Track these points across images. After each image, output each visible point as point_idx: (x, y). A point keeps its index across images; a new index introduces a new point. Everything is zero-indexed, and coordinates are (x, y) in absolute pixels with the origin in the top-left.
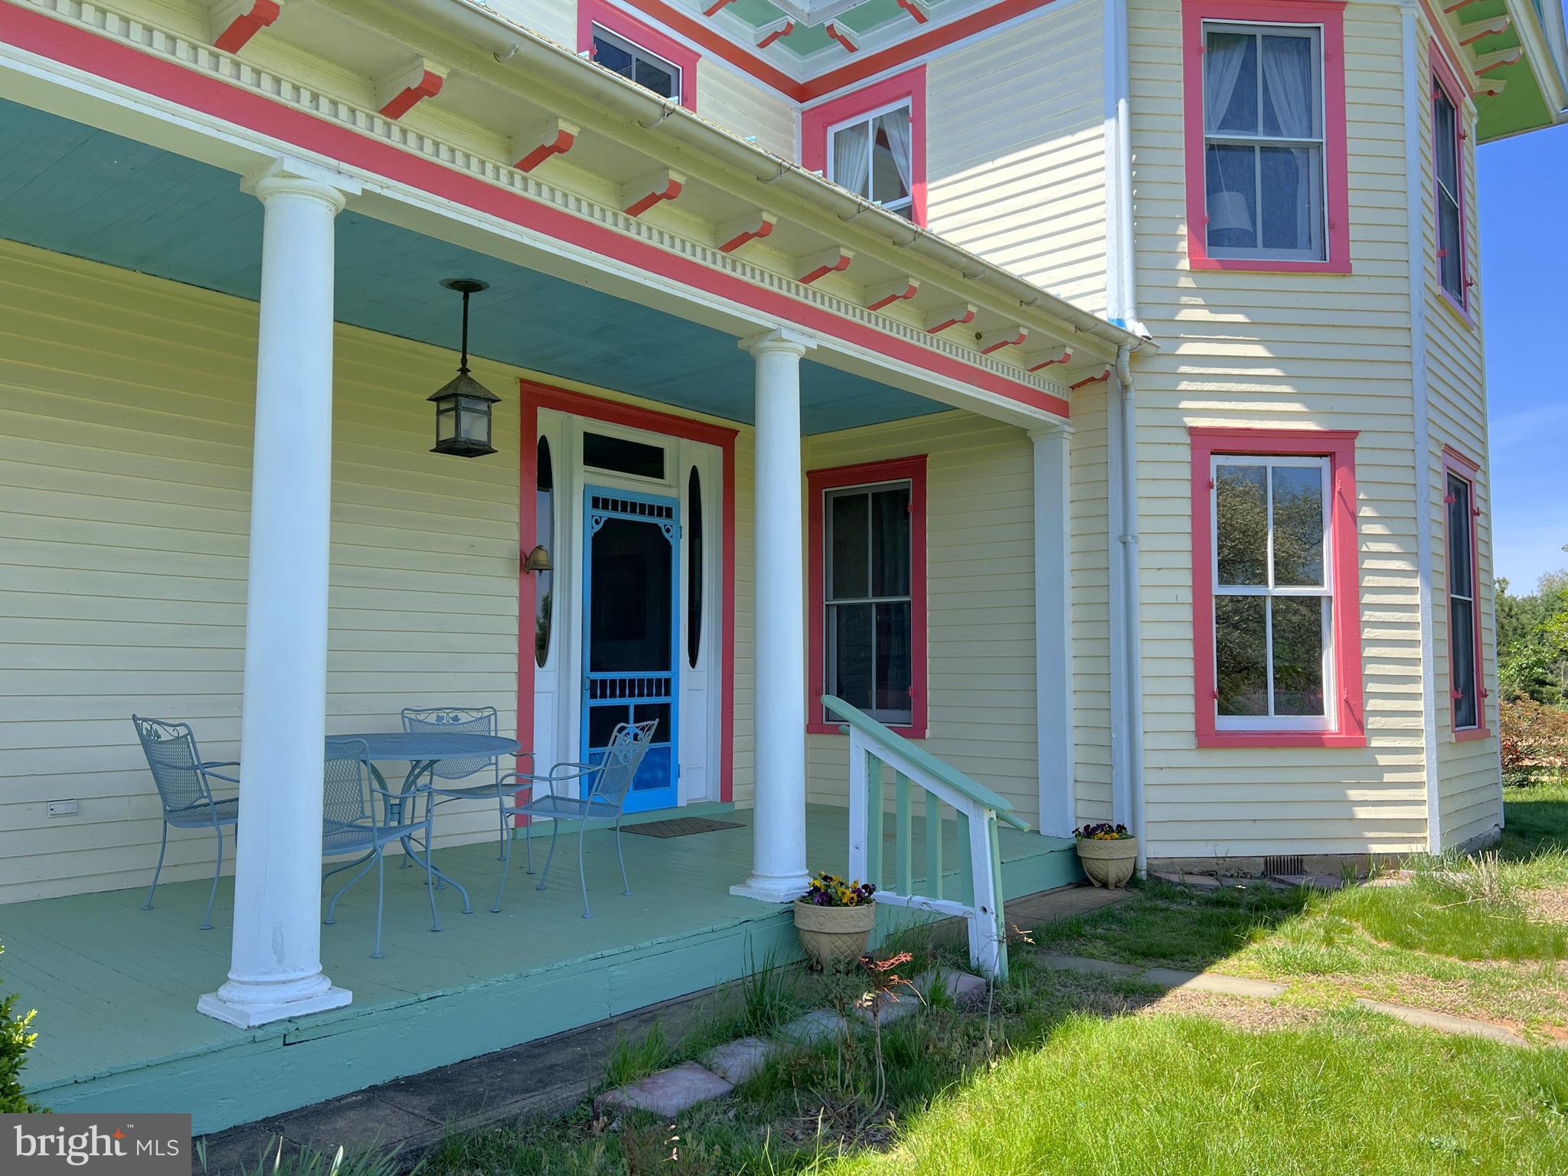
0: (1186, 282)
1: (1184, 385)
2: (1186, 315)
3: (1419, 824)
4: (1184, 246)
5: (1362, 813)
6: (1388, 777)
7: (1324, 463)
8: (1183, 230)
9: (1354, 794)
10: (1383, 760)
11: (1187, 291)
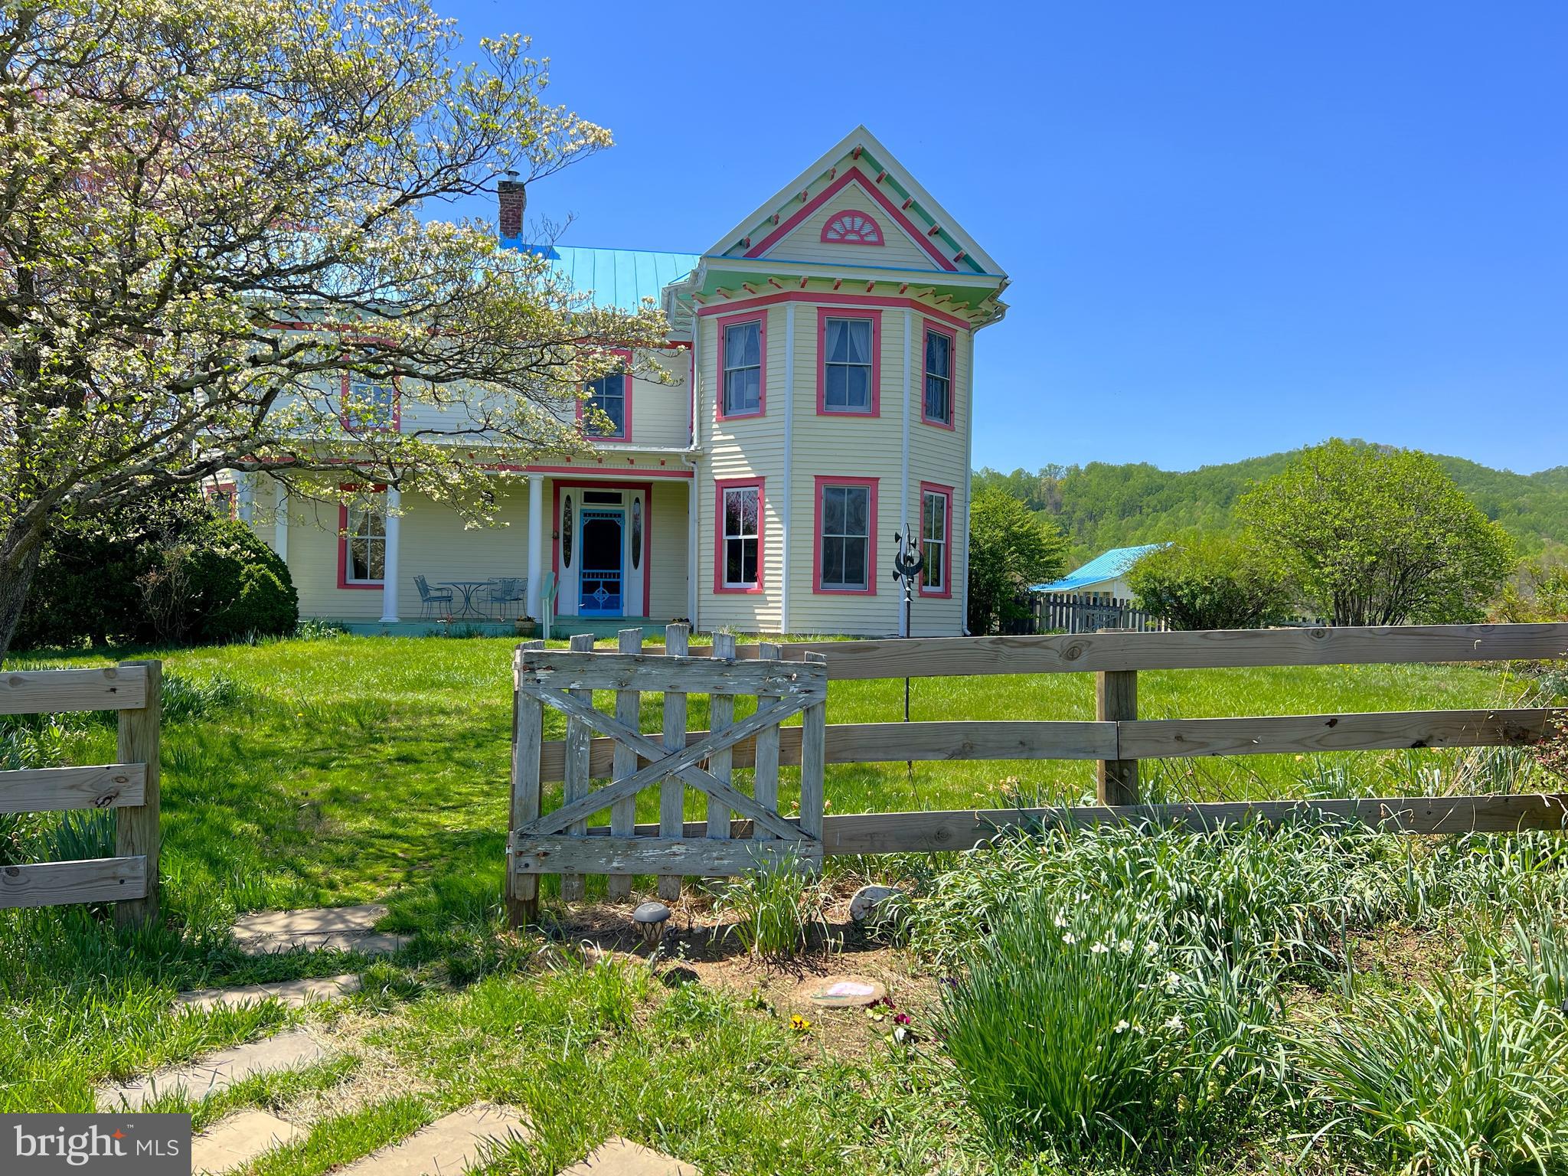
0: (716, 426)
1: (714, 464)
2: (715, 438)
3: (779, 622)
4: (715, 413)
5: (759, 618)
6: (770, 605)
7: (757, 488)
8: (715, 407)
9: (757, 611)
10: (769, 598)
11: (716, 429)
